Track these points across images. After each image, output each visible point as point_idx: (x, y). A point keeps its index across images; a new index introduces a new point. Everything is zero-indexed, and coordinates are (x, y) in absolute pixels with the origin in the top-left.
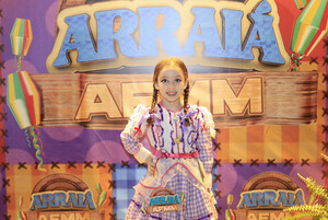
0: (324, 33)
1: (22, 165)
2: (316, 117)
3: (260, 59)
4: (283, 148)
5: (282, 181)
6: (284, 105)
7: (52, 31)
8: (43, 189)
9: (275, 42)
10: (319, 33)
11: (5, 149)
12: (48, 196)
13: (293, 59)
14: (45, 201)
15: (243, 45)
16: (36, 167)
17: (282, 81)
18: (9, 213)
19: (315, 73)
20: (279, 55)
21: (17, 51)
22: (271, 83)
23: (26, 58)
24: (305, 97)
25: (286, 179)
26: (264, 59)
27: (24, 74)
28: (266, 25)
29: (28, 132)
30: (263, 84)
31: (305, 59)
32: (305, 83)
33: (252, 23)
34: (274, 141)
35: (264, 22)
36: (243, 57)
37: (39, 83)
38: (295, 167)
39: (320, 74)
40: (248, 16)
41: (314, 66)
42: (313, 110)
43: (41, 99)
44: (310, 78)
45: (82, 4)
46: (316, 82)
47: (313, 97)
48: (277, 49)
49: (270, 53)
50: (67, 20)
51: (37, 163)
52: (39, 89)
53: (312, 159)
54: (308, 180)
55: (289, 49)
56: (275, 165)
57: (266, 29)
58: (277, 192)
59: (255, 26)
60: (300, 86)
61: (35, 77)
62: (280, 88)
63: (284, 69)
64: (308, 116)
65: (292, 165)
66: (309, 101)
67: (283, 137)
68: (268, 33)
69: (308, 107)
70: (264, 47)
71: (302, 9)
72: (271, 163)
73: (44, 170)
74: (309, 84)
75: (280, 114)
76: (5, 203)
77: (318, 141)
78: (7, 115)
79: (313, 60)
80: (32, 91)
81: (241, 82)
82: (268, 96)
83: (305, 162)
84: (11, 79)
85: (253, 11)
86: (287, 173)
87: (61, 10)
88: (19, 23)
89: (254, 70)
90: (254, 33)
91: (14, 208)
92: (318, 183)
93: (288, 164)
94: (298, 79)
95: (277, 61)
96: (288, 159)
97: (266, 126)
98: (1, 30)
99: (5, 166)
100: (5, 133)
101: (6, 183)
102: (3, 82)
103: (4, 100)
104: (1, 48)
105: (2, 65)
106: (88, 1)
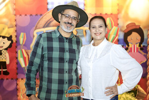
0: (117, 37)
1: (22, 79)
7: (32, 36)
10: (116, 37)
11: (17, 74)
18: (18, 94)
21: (21, 43)
23: (24, 45)
27: (23, 50)
29: (24, 68)
37: (28, 53)
43: (29, 58)
45: (41, 28)
50: (37, 33)
52: (28, 55)
61: (27, 51)
71: (110, 30)
76: (17, 91)
78: (18, 63)
80: (26, 55)
84: (19, 52)
87: (35, 30)
88: (22, 34)
91: (20, 92)
98: (16, 36)
99: (17, 79)
100: (17, 69)
101: (17, 84)
102: (17, 52)
103: (17, 58)
104: (16, 42)
105: (16, 47)
106: (44, 27)
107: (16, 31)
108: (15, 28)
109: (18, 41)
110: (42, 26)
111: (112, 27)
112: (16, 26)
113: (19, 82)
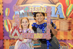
1: (7, 40)
2: (71, 30)
3: (59, 17)
4: (64, 37)
5: (64, 44)
6: (64, 27)
8: (12, 45)
9: (62, 13)
10: (72, 11)
11: (4, 36)
12: (13, 46)
13: (66, 17)
14: (12, 47)
15: (55, 14)
16: (10, 40)
17: (64, 22)
19: (71, 20)
20: (63, 16)
21: (6, 15)
22: (61, 22)
23: (8, 16)
24: (69, 25)
25: (65, 43)
26: (60, 17)
27: (8, 20)
28: (61, 10)
29: (9, 33)
30: (60, 22)
31: (69, 17)
32: (69, 22)
33: (57, 9)
34: (62, 35)
35: (60, 9)
36: (55, 17)
37: (11, 22)
38: (67, 41)
39: (72, 21)
40: (57, 8)
41: (71, 19)
42: (70, 28)
43: (11, 25)
44: (70, 21)
45: (20, 5)
46: (71, 22)
47: (71, 25)
48: (63, 15)
49: (61, 16)
51: (10, 39)
52: (11, 23)
53: (70, 39)
54: (69, 44)
55: (65, 15)
56: (62, 40)
57: (60, 11)
58: (63, 46)
59: (58, 10)
60: (68, 23)
61: (10, 21)
62: (63, 23)
63: (64, 19)
64: (69, 30)
65: (66, 40)
66: (70, 26)
67: (64, 34)
68: (61, 11)
69: (69, 28)
70: (60, 14)
71: (68, 6)
72: (61, 40)
73: (12, 41)
74: (70, 23)
75: (63, 29)
76: (3, 48)
77: (72, 35)
78: (4, 29)
79: (71, 17)
80: (9, 24)
81: (55, 22)
82: (61, 25)
83: (69, 40)
84: (5, 21)
85: (58, 7)
86: (65, 42)
88: (7, 9)
89: (58, 19)
90: (58, 11)
92: (72, 44)
93: (65, 40)
94: (67, 21)
95: (63, 17)
96: (65, 39)
97: (60, 32)
98: (3, 10)
99: (3, 40)
100: (4, 33)
101: (3, 43)
102: (3, 21)
103: (3, 25)
104: (3, 14)
105: (3, 18)
106: (22, 4)
107: (3, 7)
108: (2, 5)
109: (4, 14)
110: (20, 3)
111: (70, 4)
112: (3, 3)
113: (5, 41)
